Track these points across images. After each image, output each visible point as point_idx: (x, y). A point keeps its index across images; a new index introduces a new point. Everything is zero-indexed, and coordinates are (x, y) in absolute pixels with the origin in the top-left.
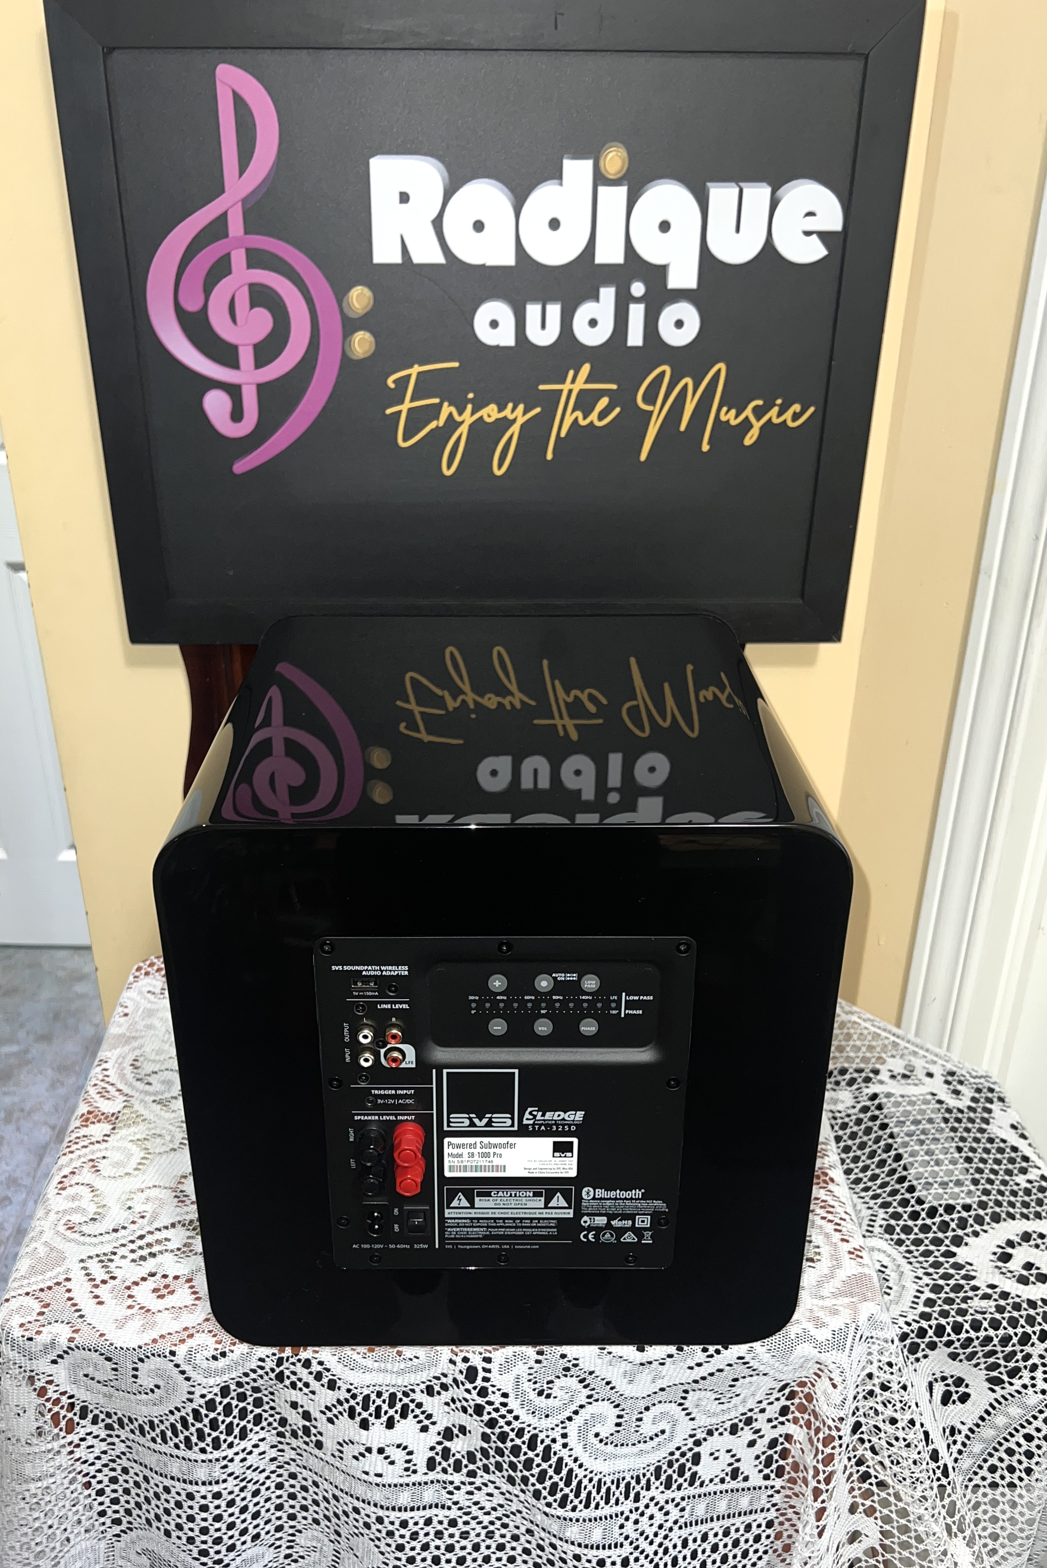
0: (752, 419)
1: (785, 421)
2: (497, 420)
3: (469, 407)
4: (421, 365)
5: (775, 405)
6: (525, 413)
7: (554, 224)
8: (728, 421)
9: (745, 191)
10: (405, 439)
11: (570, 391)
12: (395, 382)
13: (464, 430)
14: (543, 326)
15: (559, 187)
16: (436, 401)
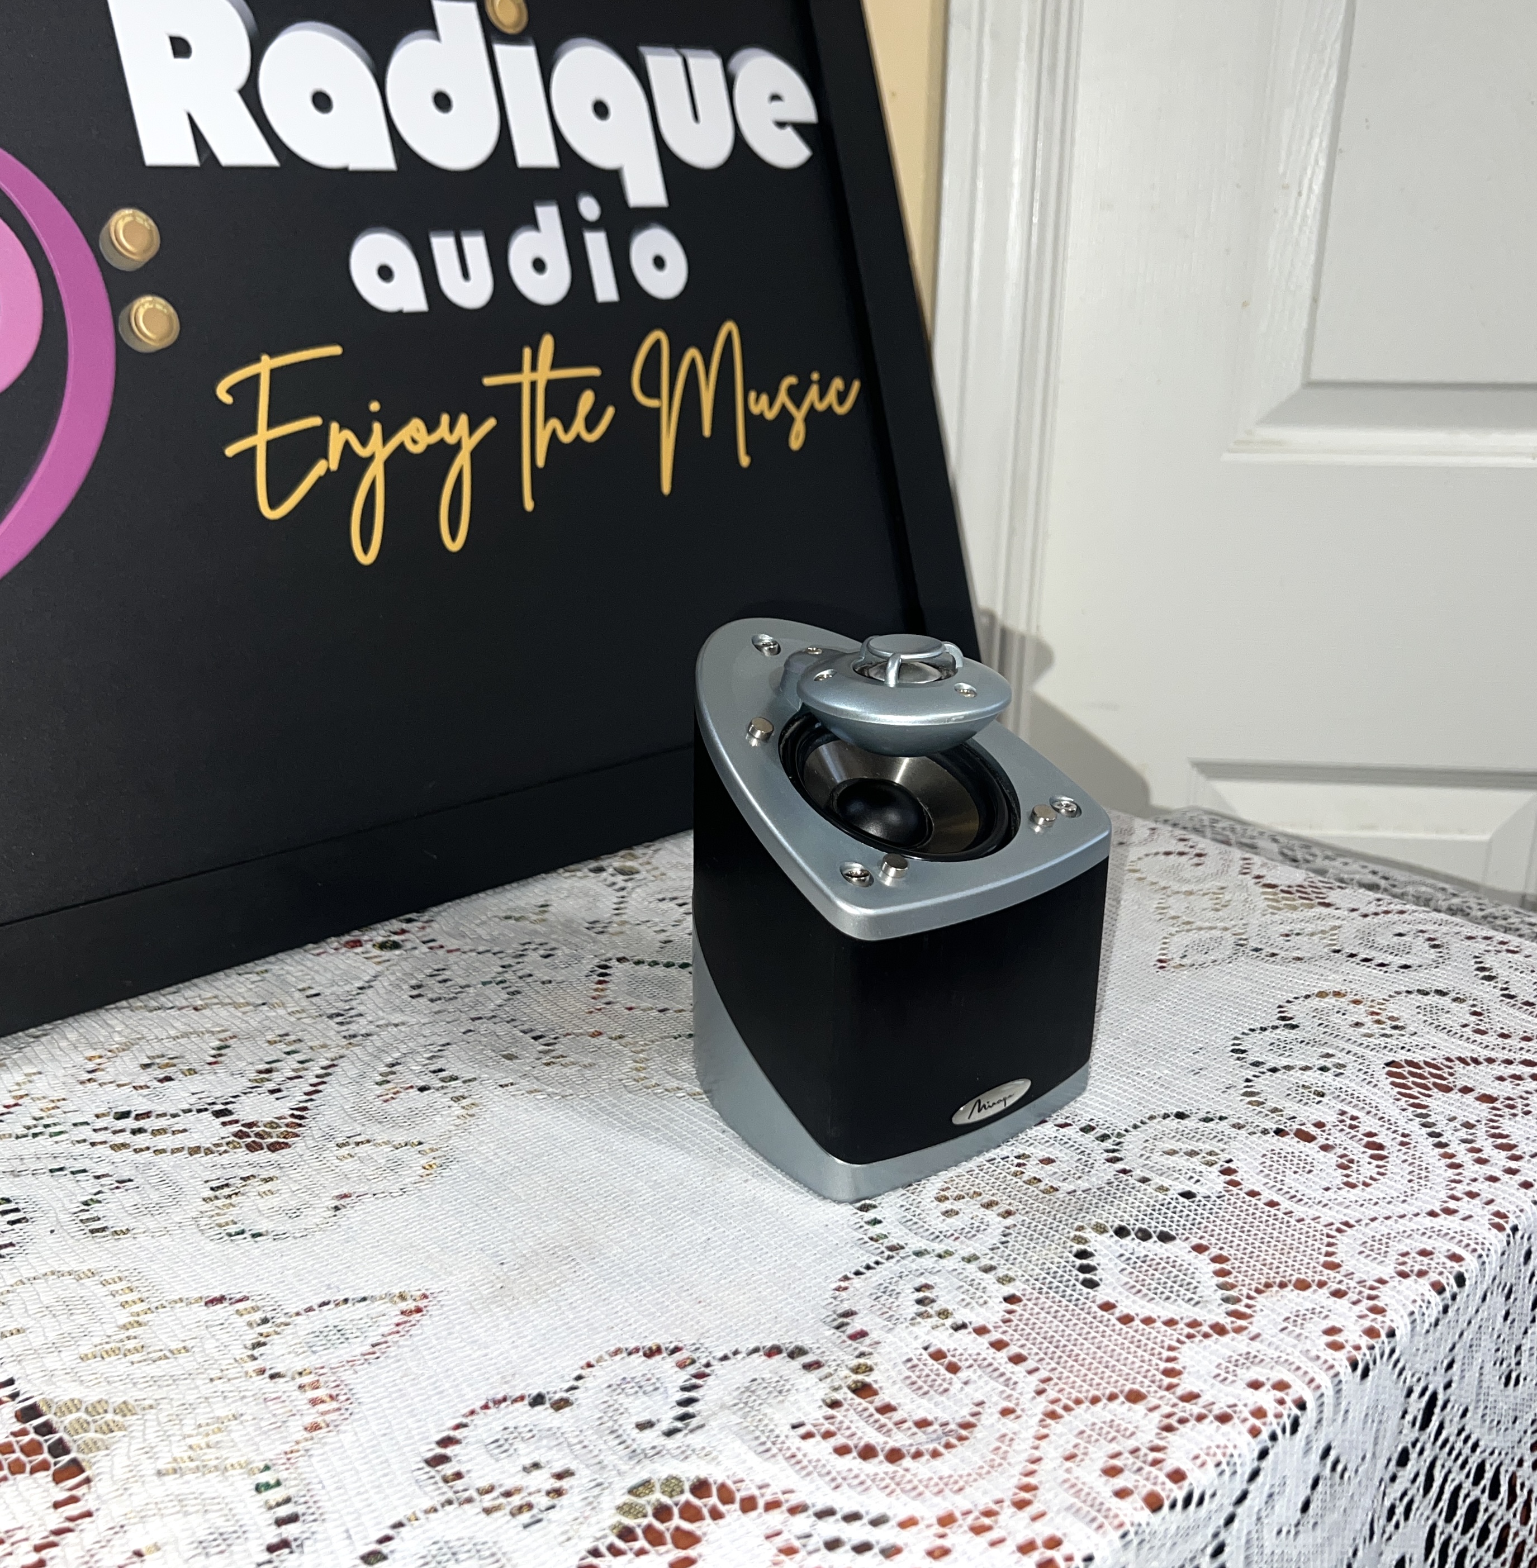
0: (791, 407)
1: (830, 408)
2: (430, 447)
3: (377, 427)
4: (272, 355)
5: (810, 382)
6: (472, 429)
7: (442, 101)
8: (762, 415)
9: (691, 62)
10: (273, 505)
11: (533, 385)
12: (230, 391)
13: (376, 472)
14: (466, 274)
15: (432, 43)
16: (316, 421)
